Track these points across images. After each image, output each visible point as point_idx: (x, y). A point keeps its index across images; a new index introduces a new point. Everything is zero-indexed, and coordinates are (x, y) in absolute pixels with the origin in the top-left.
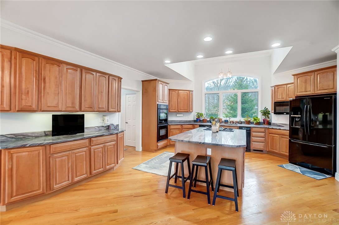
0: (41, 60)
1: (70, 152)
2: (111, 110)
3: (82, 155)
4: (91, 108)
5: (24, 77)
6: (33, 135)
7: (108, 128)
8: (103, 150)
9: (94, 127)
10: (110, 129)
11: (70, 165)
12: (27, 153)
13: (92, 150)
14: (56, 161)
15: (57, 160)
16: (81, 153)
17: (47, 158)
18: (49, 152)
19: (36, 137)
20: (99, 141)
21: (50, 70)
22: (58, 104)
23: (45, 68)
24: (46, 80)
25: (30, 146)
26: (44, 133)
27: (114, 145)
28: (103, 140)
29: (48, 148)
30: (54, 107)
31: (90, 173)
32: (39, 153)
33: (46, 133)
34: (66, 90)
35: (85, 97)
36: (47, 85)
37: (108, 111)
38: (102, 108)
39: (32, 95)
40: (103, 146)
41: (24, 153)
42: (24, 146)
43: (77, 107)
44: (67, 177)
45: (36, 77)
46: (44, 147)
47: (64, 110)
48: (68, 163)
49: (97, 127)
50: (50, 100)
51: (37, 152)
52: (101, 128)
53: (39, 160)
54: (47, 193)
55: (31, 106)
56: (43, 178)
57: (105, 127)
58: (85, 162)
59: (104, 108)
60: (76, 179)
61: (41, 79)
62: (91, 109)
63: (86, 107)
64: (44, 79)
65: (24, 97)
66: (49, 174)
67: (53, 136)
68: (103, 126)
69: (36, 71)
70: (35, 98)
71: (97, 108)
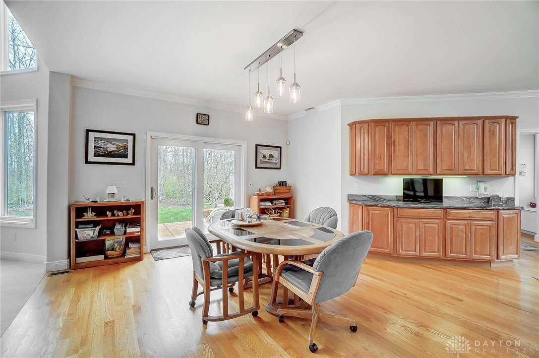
0: (390, 124)
1: (419, 220)
2: (488, 171)
3: (434, 227)
4: (452, 170)
5: (377, 144)
6: (387, 198)
7: (488, 200)
8: (467, 229)
9: (460, 198)
10: (491, 203)
11: (418, 234)
12: (379, 212)
13: (449, 226)
14: (402, 225)
15: (404, 225)
16: (432, 225)
17: (395, 221)
18: (396, 215)
19: (389, 200)
20: (460, 215)
21: (399, 132)
22: (408, 166)
23: (394, 131)
24: (396, 143)
25: (381, 206)
26: (395, 197)
27: (490, 226)
28: (467, 215)
29: (396, 210)
30: (404, 169)
31: (444, 254)
32: (388, 214)
33: (398, 198)
34: (417, 151)
35: (442, 156)
36: (397, 147)
37: (483, 174)
38: (471, 170)
39: (384, 160)
40: (468, 223)
41: (377, 212)
42: (376, 206)
43: (431, 170)
44: (414, 247)
45: (387, 142)
46: (392, 209)
47: (415, 173)
48: (415, 232)
49: (466, 197)
50: (399, 162)
51: (386, 213)
52: (472, 200)
53: (388, 221)
54: (394, 255)
55: (382, 170)
56: (390, 239)
57: (481, 199)
58: (437, 237)
59: (474, 170)
60: (425, 254)
61: (390, 143)
62: (452, 172)
63: (443, 170)
64: (394, 142)
65: (378, 161)
66: (396, 236)
67: (404, 201)
68: (477, 198)
69: (387, 136)
70: (386, 161)
71: (461, 170)
